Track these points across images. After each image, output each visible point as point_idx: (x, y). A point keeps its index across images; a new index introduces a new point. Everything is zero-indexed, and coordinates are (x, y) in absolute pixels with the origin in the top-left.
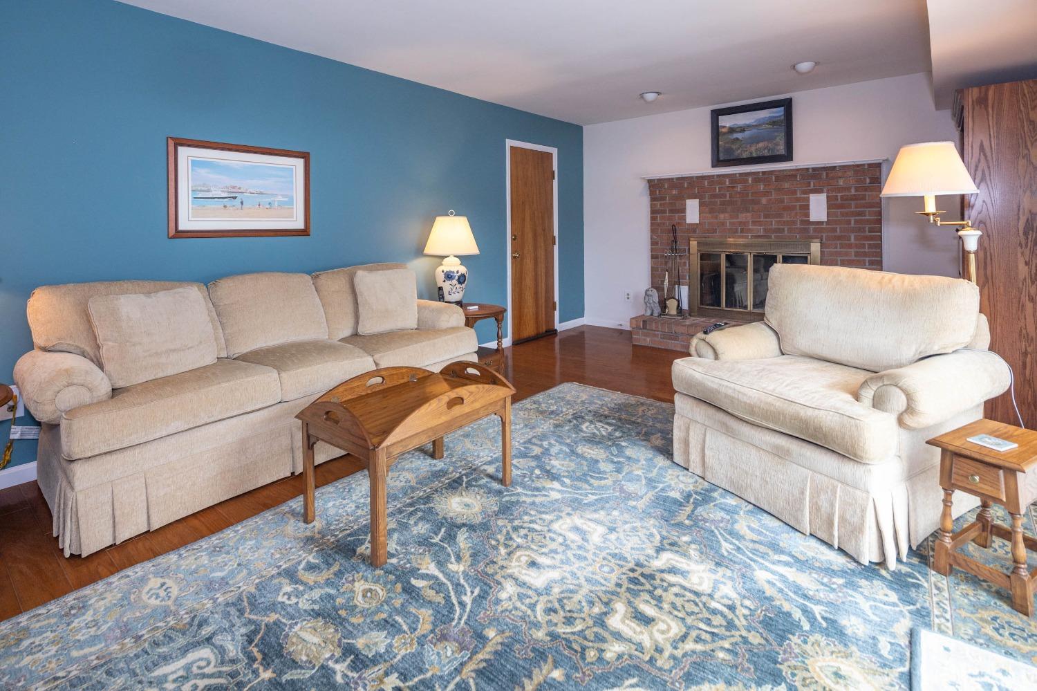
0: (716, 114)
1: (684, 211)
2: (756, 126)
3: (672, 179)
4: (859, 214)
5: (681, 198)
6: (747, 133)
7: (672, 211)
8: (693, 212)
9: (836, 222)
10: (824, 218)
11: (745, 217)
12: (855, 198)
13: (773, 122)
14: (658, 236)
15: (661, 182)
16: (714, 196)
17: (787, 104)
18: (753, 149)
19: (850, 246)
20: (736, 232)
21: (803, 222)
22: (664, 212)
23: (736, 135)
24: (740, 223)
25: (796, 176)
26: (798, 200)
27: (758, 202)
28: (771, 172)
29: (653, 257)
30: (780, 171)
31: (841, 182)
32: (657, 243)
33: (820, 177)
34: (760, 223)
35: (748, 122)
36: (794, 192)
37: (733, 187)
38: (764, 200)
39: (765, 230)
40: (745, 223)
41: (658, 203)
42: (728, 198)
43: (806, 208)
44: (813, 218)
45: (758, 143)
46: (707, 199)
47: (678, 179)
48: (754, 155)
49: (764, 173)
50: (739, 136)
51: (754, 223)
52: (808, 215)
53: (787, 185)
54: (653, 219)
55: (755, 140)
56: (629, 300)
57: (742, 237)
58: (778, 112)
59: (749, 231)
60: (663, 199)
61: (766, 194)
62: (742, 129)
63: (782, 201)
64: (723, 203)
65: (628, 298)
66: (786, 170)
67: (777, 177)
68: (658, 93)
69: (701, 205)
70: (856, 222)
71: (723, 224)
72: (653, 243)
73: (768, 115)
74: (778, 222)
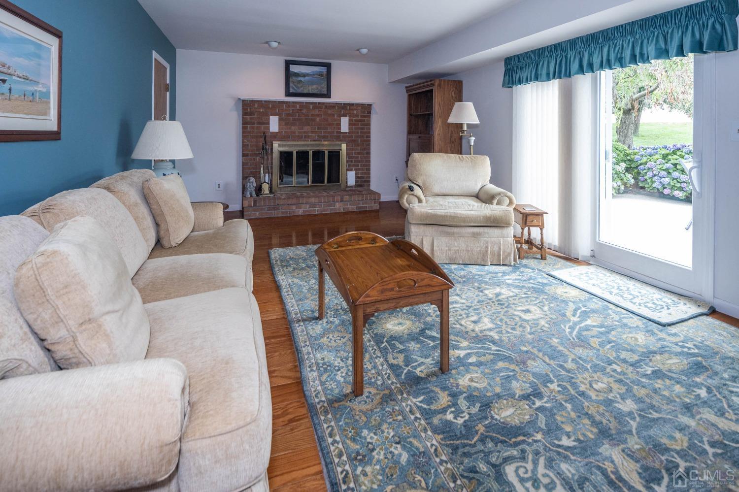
0: (288, 63)
1: (268, 123)
2: (311, 75)
3: (262, 101)
4: (362, 129)
5: (267, 115)
6: (307, 78)
7: (259, 123)
8: (274, 124)
9: (352, 133)
10: (347, 131)
11: (307, 128)
12: (360, 121)
13: (321, 75)
14: (247, 140)
15: (253, 102)
16: (288, 115)
17: (328, 66)
18: (310, 88)
19: (358, 145)
20: (302, 137)
21: (337, 132)
22: (253, 123)
23: (300, 79)
24: (305, 132)
25: (334, 107)
26: (335, 120)
27: (314, 120)
28: (323, 103)
29: (244, 155)
30: (328, 103)
31: (355, 112)
32: (248, 145)
33: (345, 108)
34: (316, 133)
35: (307, 72)
36: (334, 116)
37: (300, 110)
38: (318, 119)
39: (318, 136)
40: (307, 132)
41: (248, 117)
42: (297, 117)
43: (339, 124)
44: (342, 131)
45: (313, 85)
46: (284, 117)
47: (265, 101)
48: (311, 92)
49: (319, 103)
50: (302, 79)
51: (312, 132)
52: (340, 129)
53: (330, 112)
54: (244, 128)
55: (311, 83)
56: (219, 189)
57: (306, 141)
58: (323, 70)
59: (309, 137)
60: (252, 114)
61: (319, 115)
62: (304, 75)
63: (327, 120)
64: (294, 120)
65: (219, 187)
66: (330, 103)
67: (326, 107)
68: (279, 43)
69: (280, 120)
70: (361, 132)
71: (294, 133)
72: (243, 145)
73: (318, 70)
74: (325, 132)
